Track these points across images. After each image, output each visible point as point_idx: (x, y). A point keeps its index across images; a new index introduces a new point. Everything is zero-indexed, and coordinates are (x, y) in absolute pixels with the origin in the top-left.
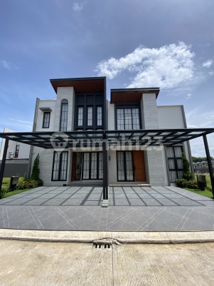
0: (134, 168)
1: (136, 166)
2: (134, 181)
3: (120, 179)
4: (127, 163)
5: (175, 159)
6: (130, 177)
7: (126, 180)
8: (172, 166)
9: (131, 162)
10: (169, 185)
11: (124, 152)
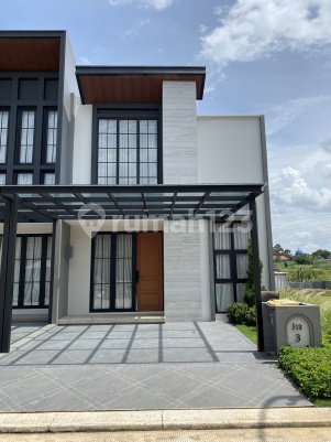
0: (136, 277)
1: (142, 273)
2: (133, 309)
3: (97, 305)
4: (120, 264)
5: (233, 254)
6: (124, 301)
7: (112, 308)
8: (224, 272)
9: (129, 263)
10: (213, 319)
11: (114, 237)
